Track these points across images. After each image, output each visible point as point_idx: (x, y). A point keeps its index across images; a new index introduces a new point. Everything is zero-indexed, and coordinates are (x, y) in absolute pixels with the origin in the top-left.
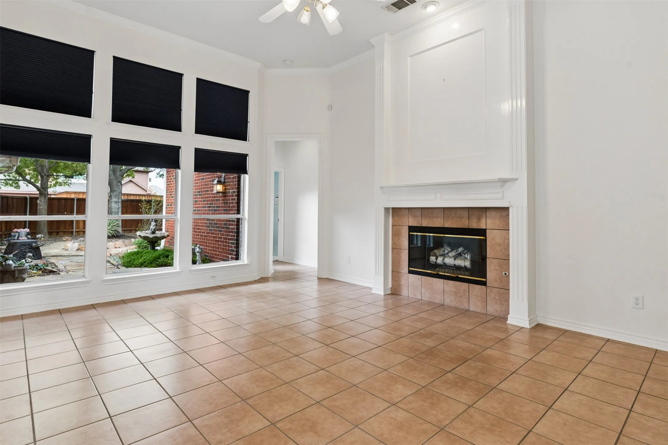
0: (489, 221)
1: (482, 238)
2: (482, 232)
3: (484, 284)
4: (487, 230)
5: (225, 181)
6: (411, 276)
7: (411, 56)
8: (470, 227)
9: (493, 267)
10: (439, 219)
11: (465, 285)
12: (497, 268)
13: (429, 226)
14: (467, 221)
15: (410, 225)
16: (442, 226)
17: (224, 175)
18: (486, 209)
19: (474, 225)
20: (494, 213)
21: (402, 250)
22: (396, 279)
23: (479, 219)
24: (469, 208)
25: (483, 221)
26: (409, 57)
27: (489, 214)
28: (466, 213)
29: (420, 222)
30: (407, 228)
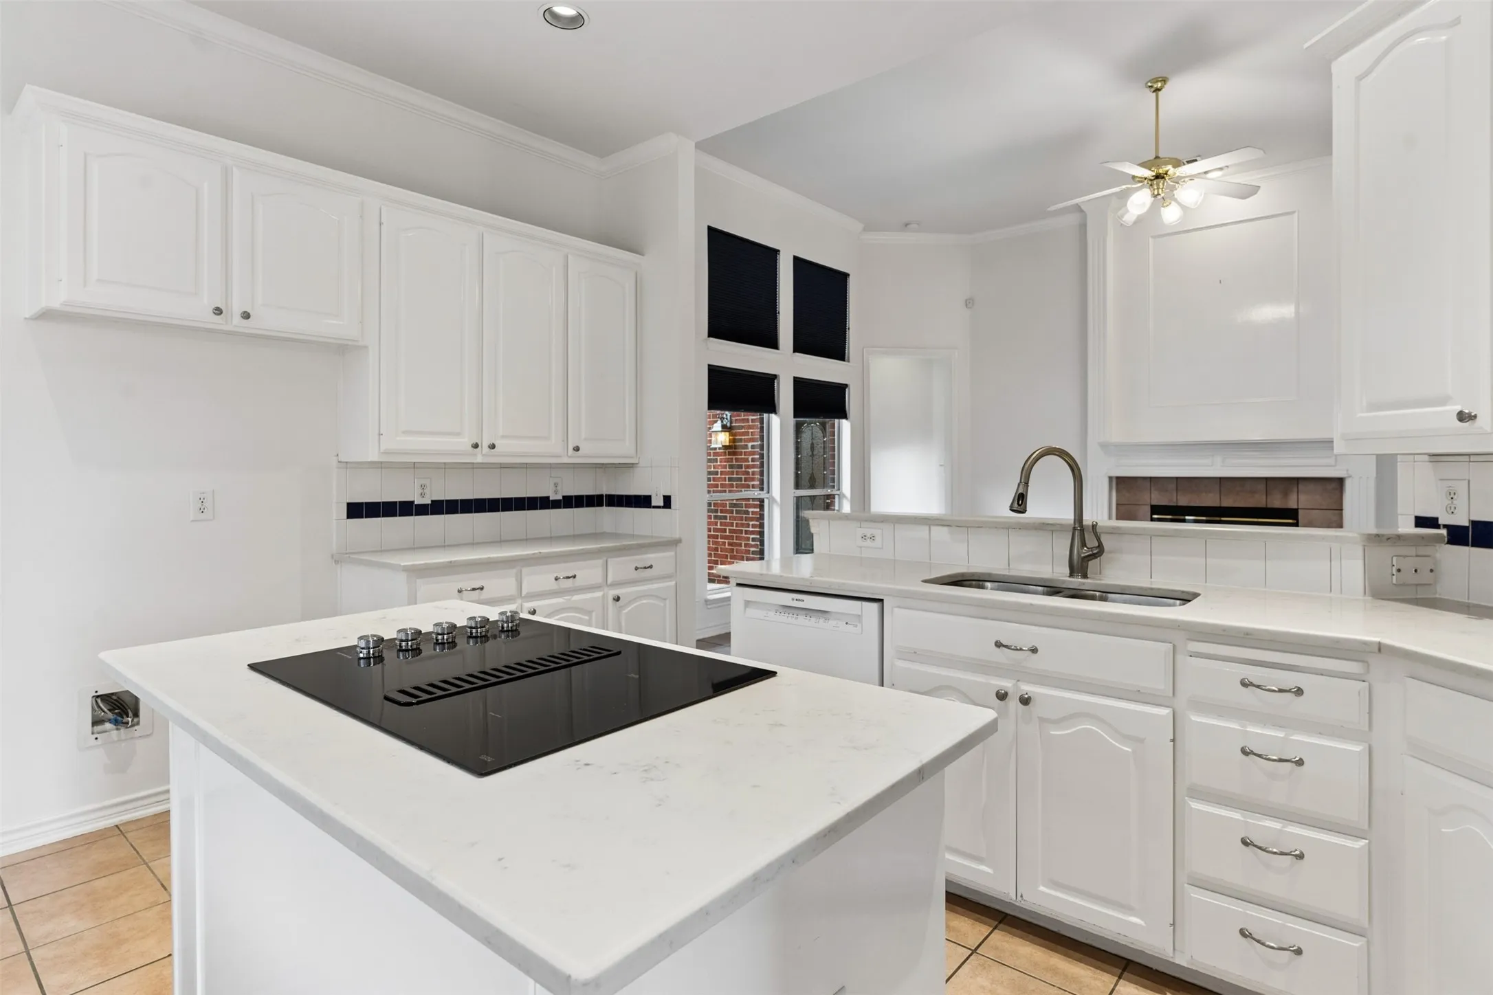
0: (1302, 497)
1: (1290, 520)
2: (1292, 514)
4: (1300, 511)
5: (734, 425)
7: (1154, 237)
8: (1269, 506)
10: (1211, 495)
13: (1193, 504)
14: (1264, 497)
15: (1154, 503)
16: (1218, 505)
17: (729, 415)
18: (1297, 480)
19: (1277, 503)
20: (1311, 486)
23: (1286, 494)
24: (1267, 479)
25: (1293, 497)
26: (1152, 237)
27: (1302, 487)
28: (1262, 487)
29: (1175, 500)
30: (1148, 509)
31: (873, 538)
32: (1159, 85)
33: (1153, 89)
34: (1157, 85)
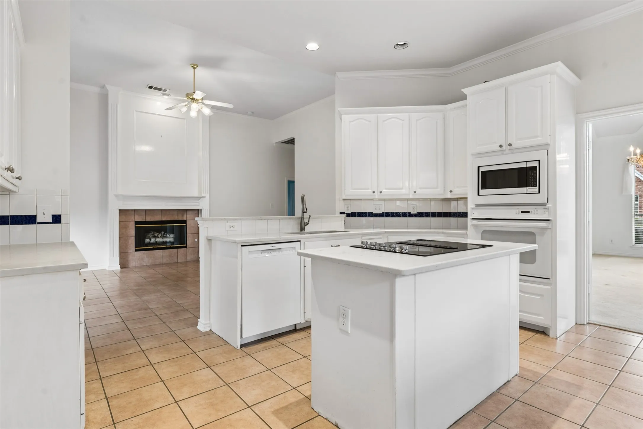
0: (188, 216)
1: (185, 224)
2: (185, 222)
3: (186, 247)
4: (187, 221)
6: (137, 253)
7: (137, 111)
8: (178, 220)
9: (190, 238)
10: (158, 216)
11: (175, 250)
12: (192, 238)
13: (152, 220)
14: (176, 216)
15: (136, 220)
16: (161, 220)
18: (186, 210)
19: (180, 218)
20: (191, 212)
21: (129, 238)
22: (124, 258)
23: (183, 216)
24: (177, 210)
25: (185, 216)
26: (135, 111)
27: (188, 212)
28: (176, 213)
29: (145, 219)
30: (134, 223)
31: (233, 227)
32: (195, 67)
33: (193, 67)
34: (194, 67)
